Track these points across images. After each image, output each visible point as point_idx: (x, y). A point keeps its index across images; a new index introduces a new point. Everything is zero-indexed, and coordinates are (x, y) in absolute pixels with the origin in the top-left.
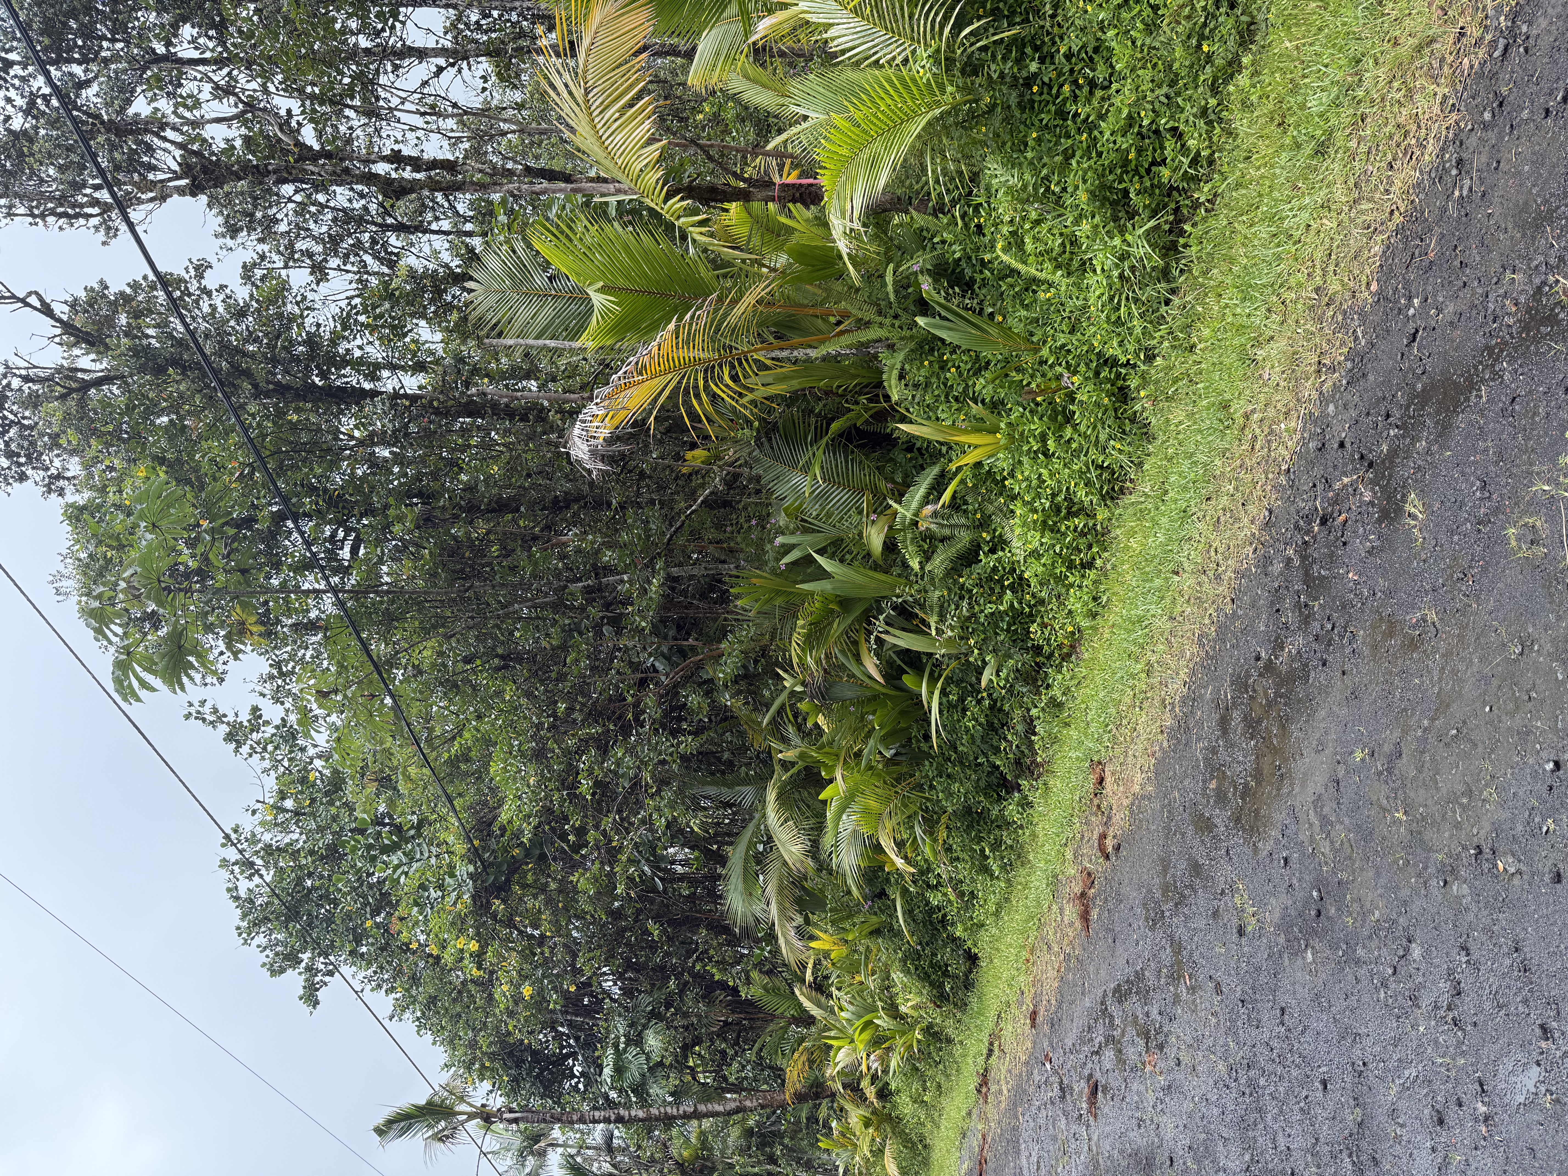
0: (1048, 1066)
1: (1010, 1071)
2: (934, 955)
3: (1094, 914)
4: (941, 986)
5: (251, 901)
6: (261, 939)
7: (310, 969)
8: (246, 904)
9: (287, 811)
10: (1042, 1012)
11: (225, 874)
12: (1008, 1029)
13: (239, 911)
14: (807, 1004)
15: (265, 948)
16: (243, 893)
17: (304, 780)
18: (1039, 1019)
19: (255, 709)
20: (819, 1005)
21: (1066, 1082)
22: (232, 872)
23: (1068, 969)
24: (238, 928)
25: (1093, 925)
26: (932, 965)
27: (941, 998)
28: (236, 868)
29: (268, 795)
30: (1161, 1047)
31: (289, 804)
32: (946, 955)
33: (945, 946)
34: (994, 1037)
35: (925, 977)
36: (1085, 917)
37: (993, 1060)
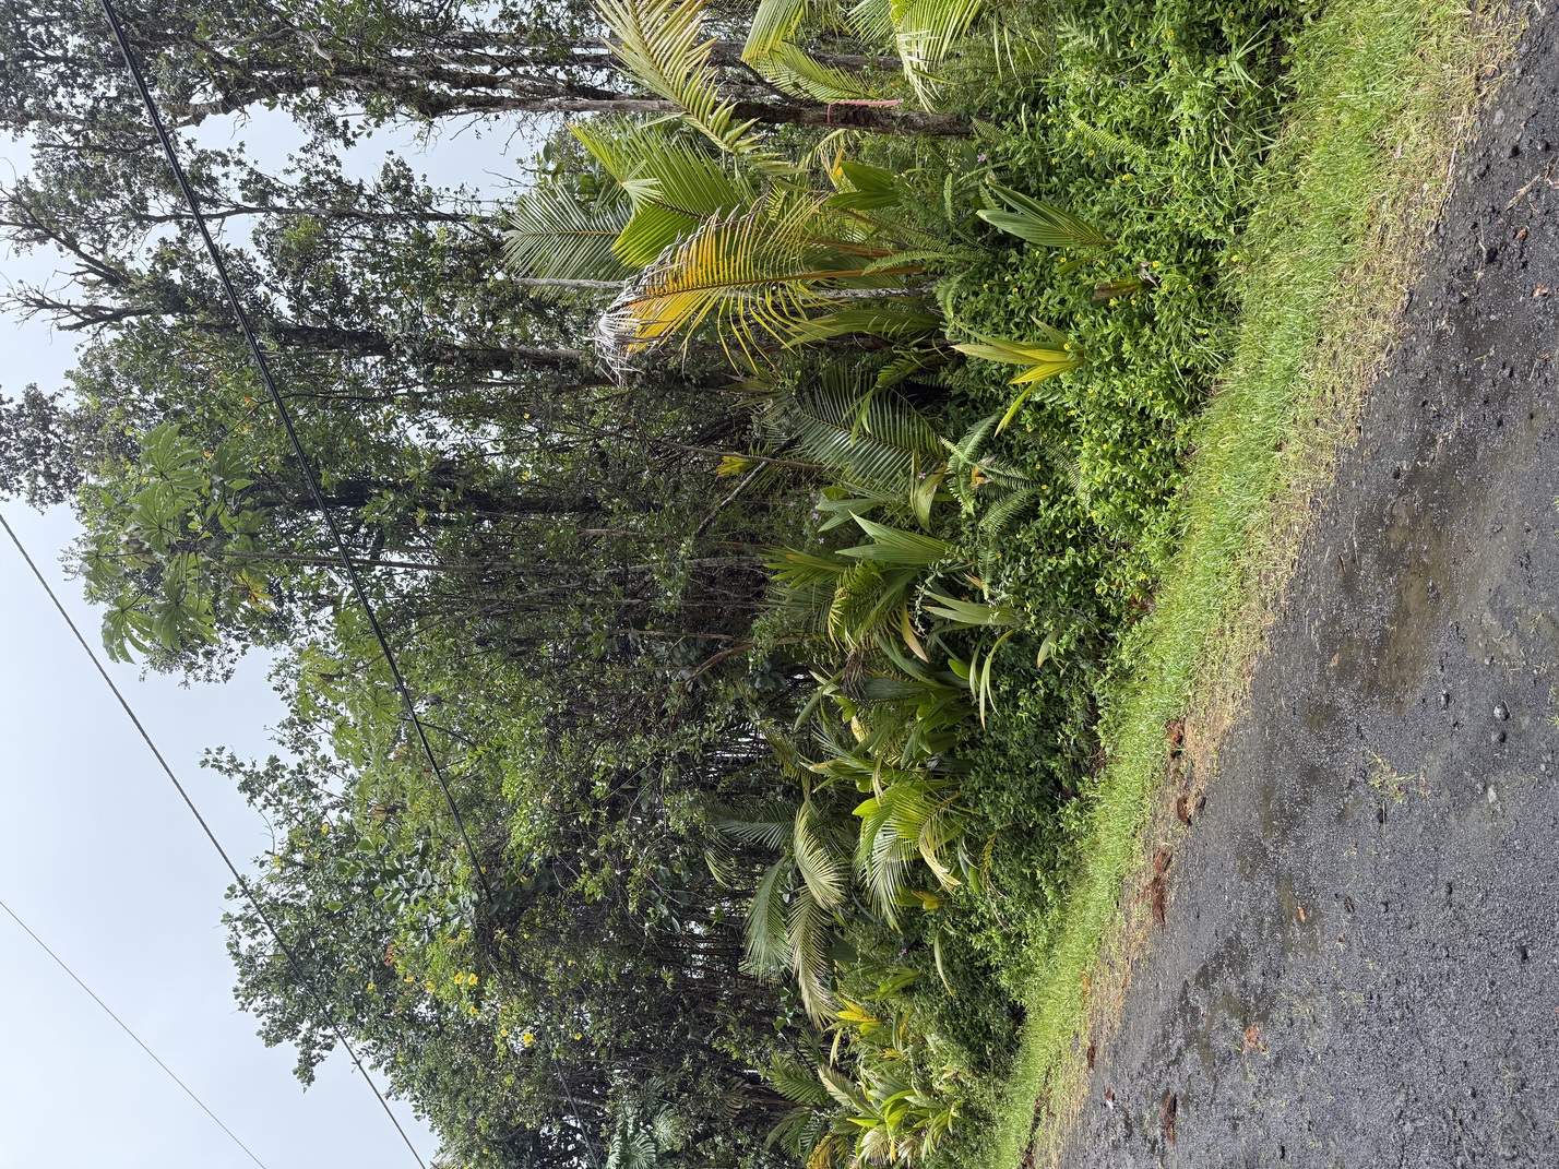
0: (1110, 1104)
1: (1061, 1134)
2: (975, 1012)
3: (1171, 897)
4: (982, 1050)
5: (251, 960)
6: (259, 1003)
7: (308, 1042)
8: (247, 962)
9: (296, 864)
10: (1102, 1043)
11: (227, 931)
12: (1059, 1085)
13: (238, 970)
14: (831, 1088)
15: (263, 1012)
16: (243, 950)
17: (316, 834)
18: (1100, 1053)
19: (273, 760)
20: (844, 1089)
21: (1132, 1114)
22: (235, 929)
23: (1137, 977)
24: (236, 990)
25: (1169, 911)
26: (971, 1026)
27: (980, 1066)
28: (239, 924)
29: (278, 846)
30: (1264, 1017)
31: (299, 857)
32: (987, 1012)
33: (987, 1002)
34: (1042, 1100)
35: (964, 1040)
36: (1159, 905)
37: (1040, 1131)
